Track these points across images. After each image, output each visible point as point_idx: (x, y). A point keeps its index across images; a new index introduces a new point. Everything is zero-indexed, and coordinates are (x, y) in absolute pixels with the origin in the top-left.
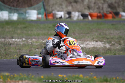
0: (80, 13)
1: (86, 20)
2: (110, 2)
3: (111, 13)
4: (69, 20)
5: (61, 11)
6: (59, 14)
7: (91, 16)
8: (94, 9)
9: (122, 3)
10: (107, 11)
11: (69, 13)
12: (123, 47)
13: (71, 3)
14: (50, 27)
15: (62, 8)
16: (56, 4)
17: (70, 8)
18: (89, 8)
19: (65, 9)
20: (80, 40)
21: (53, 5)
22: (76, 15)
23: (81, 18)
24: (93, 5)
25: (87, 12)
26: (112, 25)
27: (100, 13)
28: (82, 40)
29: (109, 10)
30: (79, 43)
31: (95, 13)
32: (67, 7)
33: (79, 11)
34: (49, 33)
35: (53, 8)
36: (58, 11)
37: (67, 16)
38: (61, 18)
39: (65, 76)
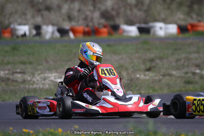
0: (55, 28)
1: (65, 38)
2: (103, 8)
3: (105, 27)
4: (37, 38)
5: (25, 24)
6: (22, 30)
7: (74, 31)
8: (79, 21)
9: (123, 10)
10: (99, 24)
11: (38, 28)
12: (126, 82)
13: (39, 11)
14: (6, 52)
15: (26, 19)
16: (16, 12)
17: (39, 20)
18: (70, 18)
19: (31, 21)
20: (57, 72)
21: (11, 14)
22: (49, 31)
23: (57, 35)
24: (76, 14)
25: (66, 26)
26: (109, 46)
27: (87, 26)
28: (59, 71)
29: (103, 21)
30: (55, 76)
31: (80, 26)
32: (33, 17)
33: (53, 25)
34: (6, 61)
35: (11, 20)
36: (20, 24)
37: (34, 32)
38: (25, 35)
39: (31, 132)
